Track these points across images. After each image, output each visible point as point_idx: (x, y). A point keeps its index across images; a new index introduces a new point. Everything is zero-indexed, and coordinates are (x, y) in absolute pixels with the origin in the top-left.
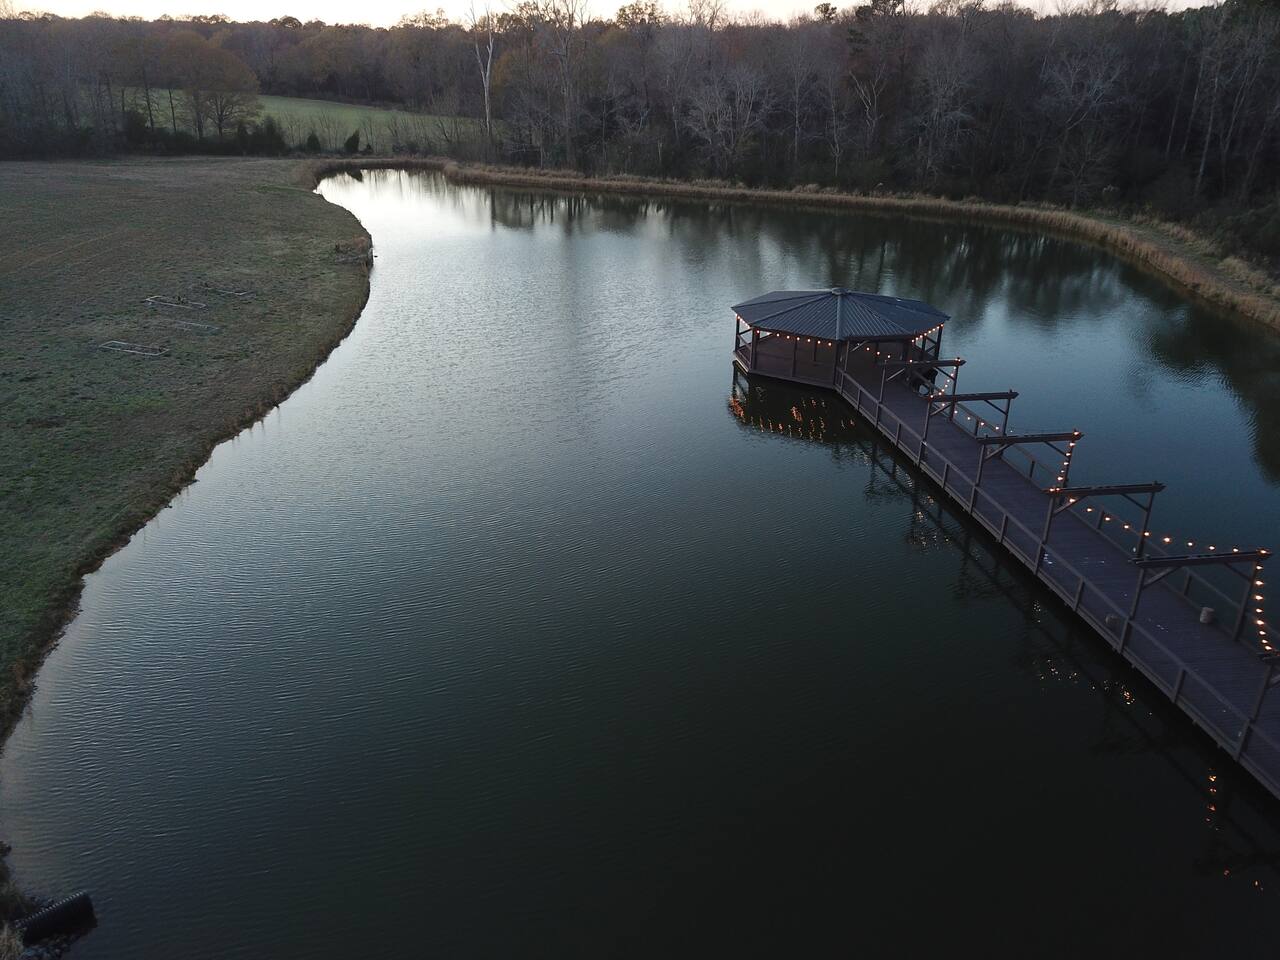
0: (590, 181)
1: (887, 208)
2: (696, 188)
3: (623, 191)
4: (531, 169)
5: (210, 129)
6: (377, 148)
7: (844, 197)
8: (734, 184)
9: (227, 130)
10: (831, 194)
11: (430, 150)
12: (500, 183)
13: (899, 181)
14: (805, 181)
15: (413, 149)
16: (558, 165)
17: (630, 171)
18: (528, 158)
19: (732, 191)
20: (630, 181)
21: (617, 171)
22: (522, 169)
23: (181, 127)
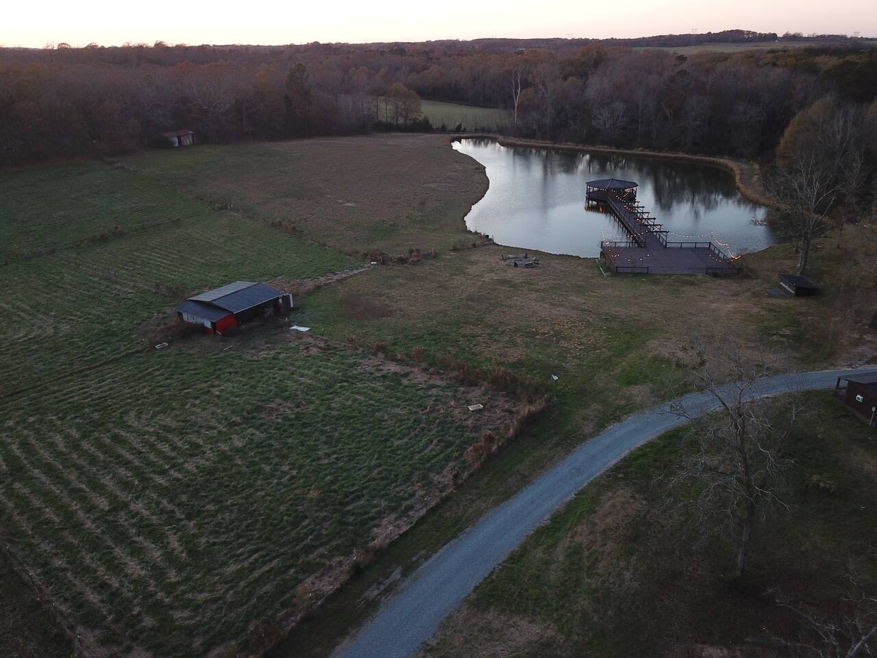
0: (556, 145)
1: (665, 157)
2: (596, 149)
3: (568, 149)
4: (533, 140)
5: (401, 121)
6: (468, 129)
7: (652, 153)
8: (611, 148)
9: (408, 122)
10: (647, 152)
11: (489, 131)
12: (521, 146)
13: (675, 147)
14: (638, 147)
15: (483, 130)
16: (543, 139)
17: (572, 142)
18: (531, 135)
19: (609, 150)
20: (570, 145)
21: (566, 142)
22: (529, 140)
23: (389, 120)
